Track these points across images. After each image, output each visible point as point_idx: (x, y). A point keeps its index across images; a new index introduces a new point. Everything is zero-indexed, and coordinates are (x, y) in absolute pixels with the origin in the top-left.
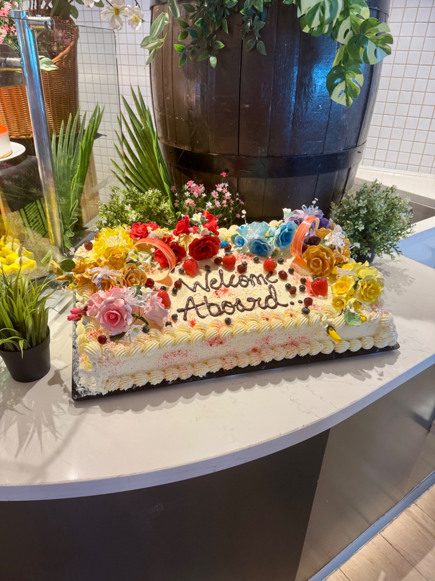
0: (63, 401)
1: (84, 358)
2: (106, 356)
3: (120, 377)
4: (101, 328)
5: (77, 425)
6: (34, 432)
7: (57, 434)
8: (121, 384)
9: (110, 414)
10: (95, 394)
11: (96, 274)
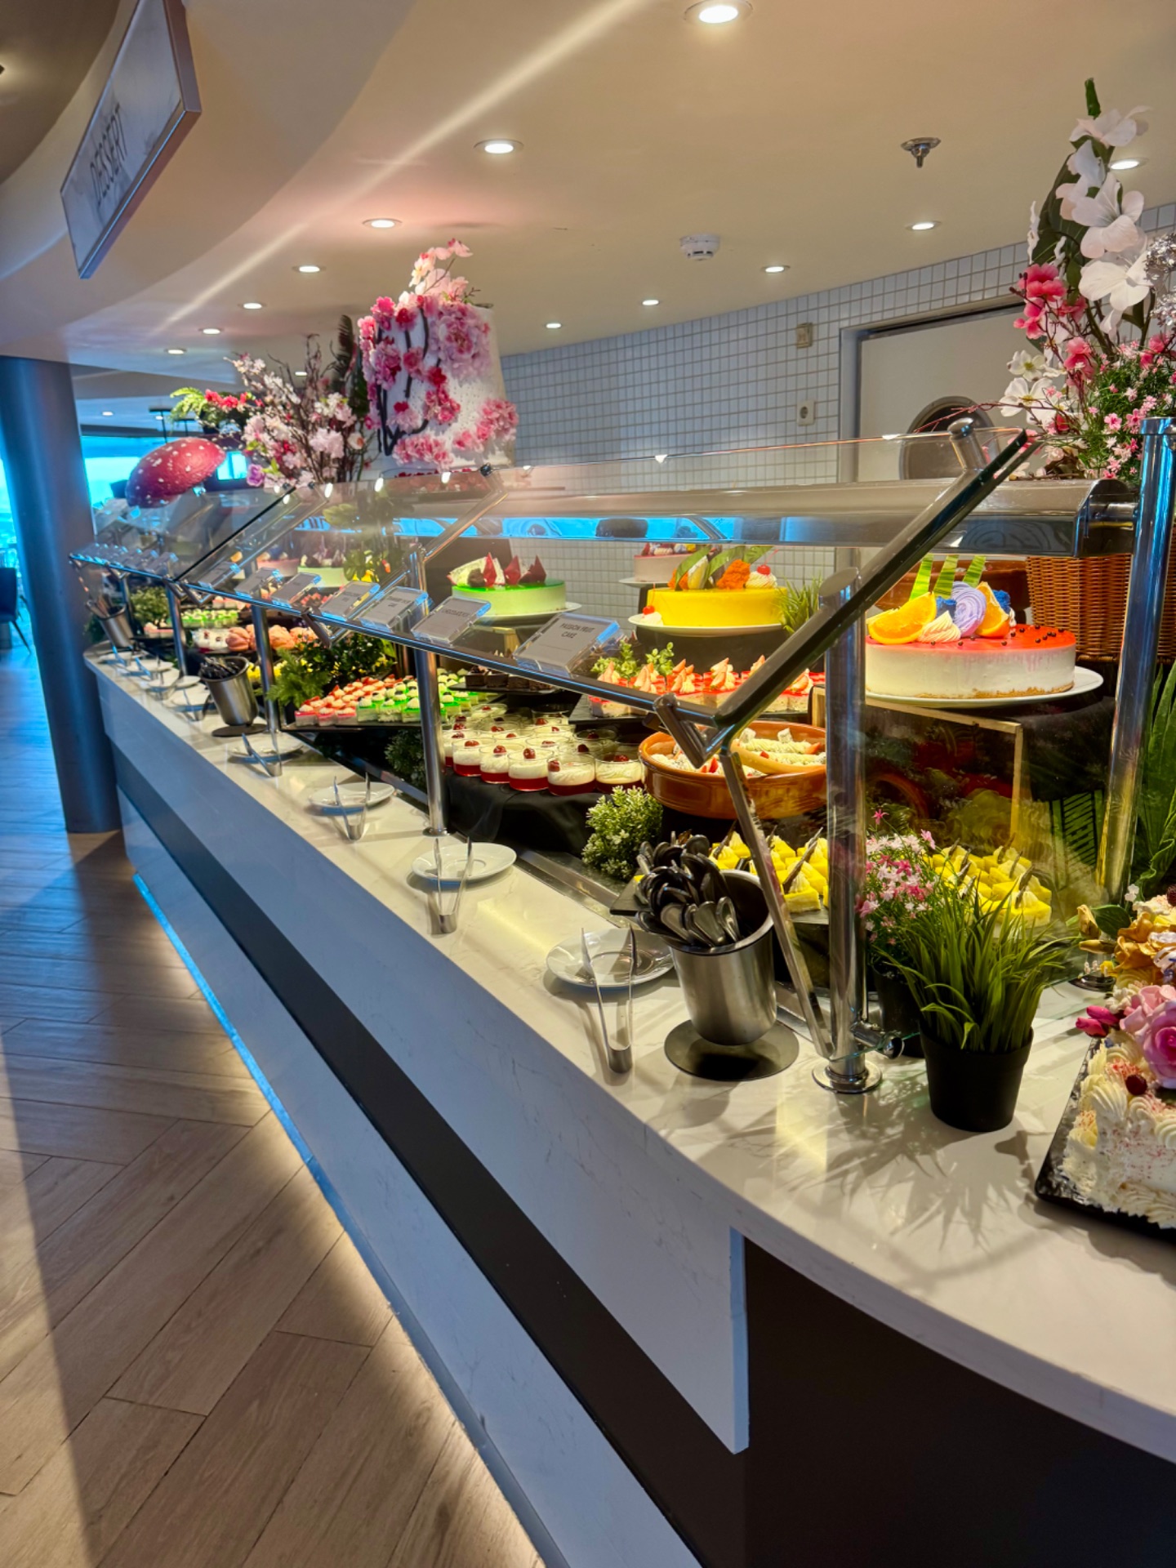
0: (1015, 1191)
1: (1087, 1120)
2: (1135, 1124)
3: (1157, 1192)
4: (1143, 1063)
5: (1026, 1243)
6: (938, 1212)
7: (980, 1238)
8: (1154, 1206)
9: (1107, 1258)
10: (1087, 1203)
11: (1167, 949)
